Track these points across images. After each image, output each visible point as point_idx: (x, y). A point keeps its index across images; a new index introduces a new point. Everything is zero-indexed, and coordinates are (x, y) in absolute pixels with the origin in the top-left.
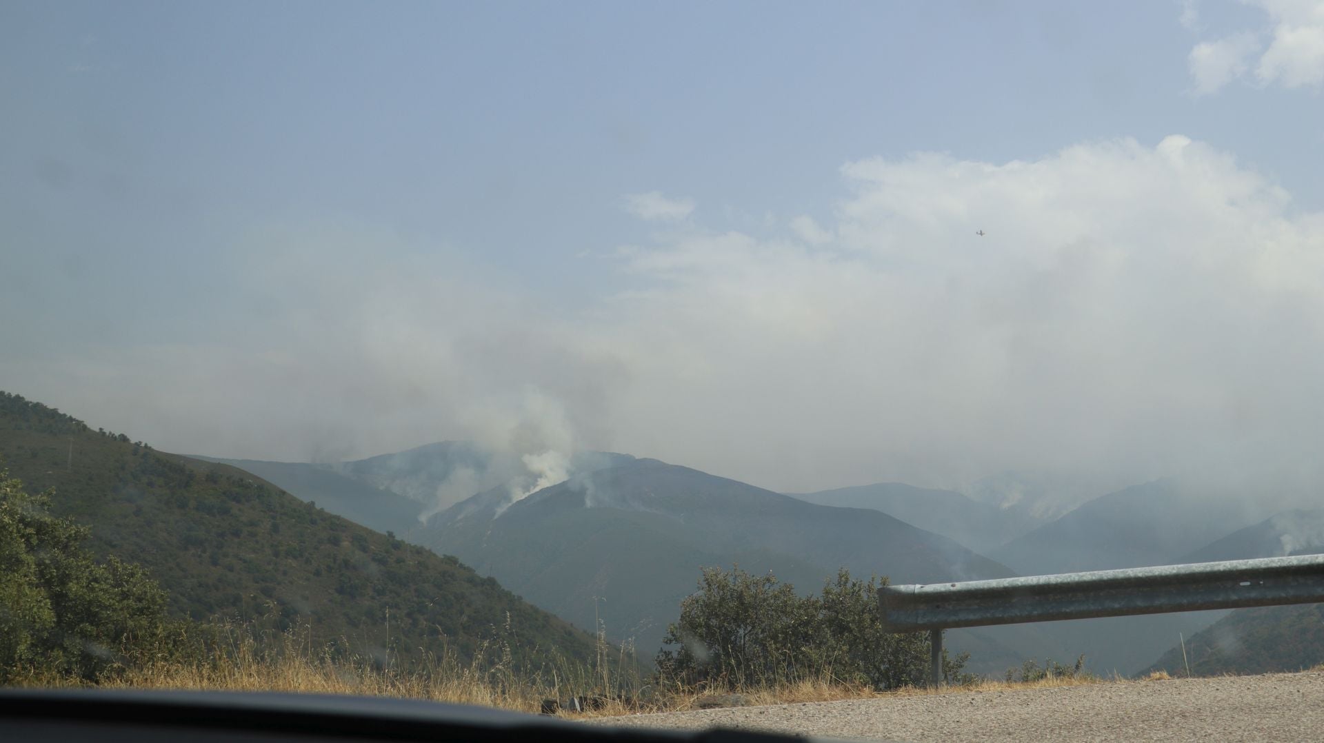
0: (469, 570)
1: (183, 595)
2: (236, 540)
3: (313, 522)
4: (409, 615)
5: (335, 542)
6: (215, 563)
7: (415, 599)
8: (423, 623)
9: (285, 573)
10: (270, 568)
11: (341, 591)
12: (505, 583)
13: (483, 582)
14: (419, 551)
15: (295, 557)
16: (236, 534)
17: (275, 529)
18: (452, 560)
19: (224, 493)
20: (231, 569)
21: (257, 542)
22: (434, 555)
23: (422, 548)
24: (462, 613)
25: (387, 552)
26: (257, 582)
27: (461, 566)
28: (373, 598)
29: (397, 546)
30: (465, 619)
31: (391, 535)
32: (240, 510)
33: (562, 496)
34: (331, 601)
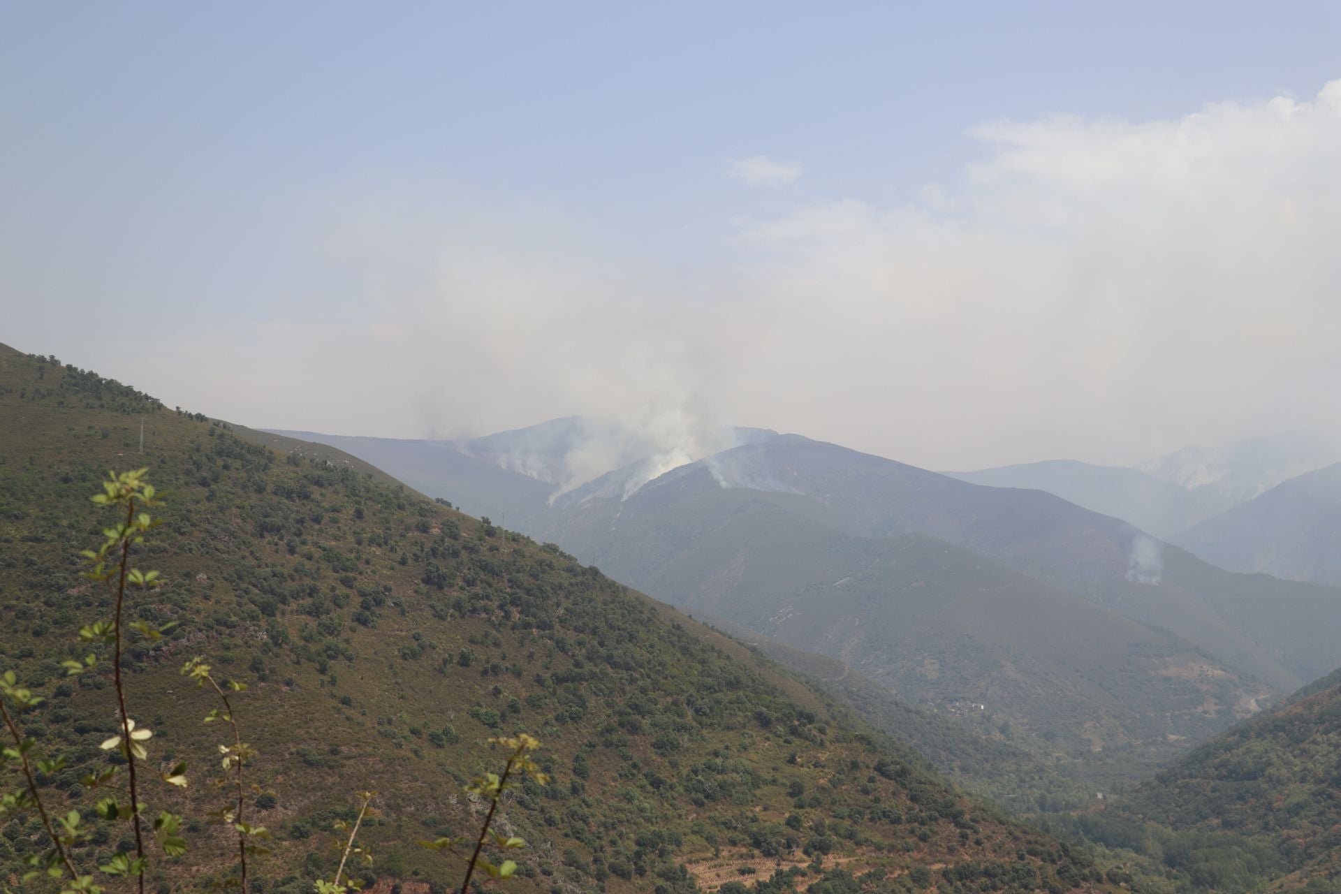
0: (570, 558)
1: (254, 586)
2: (317, 527)
3: (401, 507)
4: (501, 607)
5: (424, 529)
6: (292, 551)
7: (508, 590)
8: (516, 616)
9: (368, 562)
10: (352, 556)
11: (427, 581)
12: (609, 573)
13: (584, 572)
14: (515, 538)
15: (379, 545)
16: (317, 520)
17: (359, 515)
18: (552, 549)
19: (306, 477)
20: (310, 558)
21: (339, 529)
22: (533, 542)
23: (519, 535)
24: (558, 605)
25: (480, 540)
26: (338, 572)
27: (562, 554)
28: (462, 589)
29: (491, 532)
30: (561, 611)
31: (486, 521)
32: (321, 495)
33: (695, 475)
34: (416, 592)
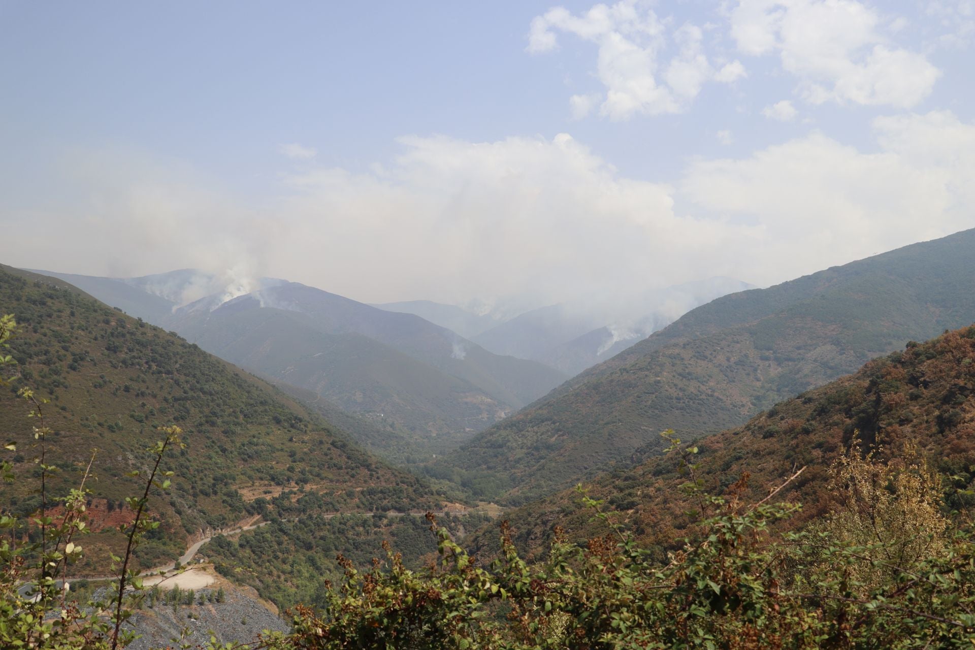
0: (183, 339)
1: (14, 349)
2: (49, 319)
3: (95, 311)
4: (147, 363)
5: (107, 322)
6: (35, 332)
7: (151, 354)
8: (154, 367)
9: (77, 338)
10: (68, 335)
11: (108, 349)
12: (203, 347)
13: (190, 346)
14: (155, 329)
15: (83, 330)
16: (50, 316)
17: (72, 314)
18: (173, 334)
19: (44, 293)
20: (45, 335)
21: (61, 321)
22: (164, 331)
23: (157, 327)
24: (176, 362)
25: (136, 329)
26: (60, 343)
27: (179, 337)
28: (126, 353)
29: (142, 325)
30: (178, 366)
31: (140, 319)
32: (52, 303)
33: (246, 303)
34: (102, 354)
